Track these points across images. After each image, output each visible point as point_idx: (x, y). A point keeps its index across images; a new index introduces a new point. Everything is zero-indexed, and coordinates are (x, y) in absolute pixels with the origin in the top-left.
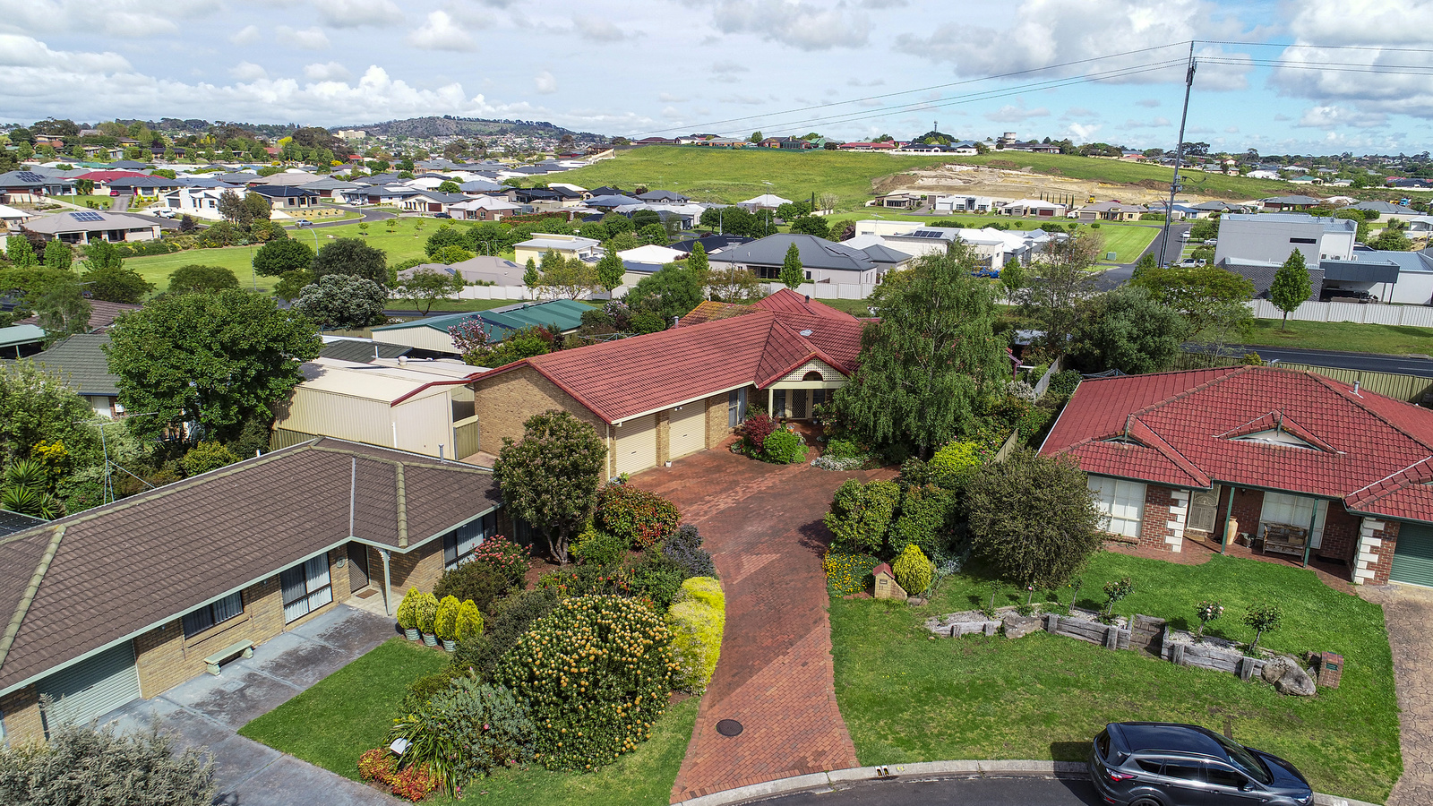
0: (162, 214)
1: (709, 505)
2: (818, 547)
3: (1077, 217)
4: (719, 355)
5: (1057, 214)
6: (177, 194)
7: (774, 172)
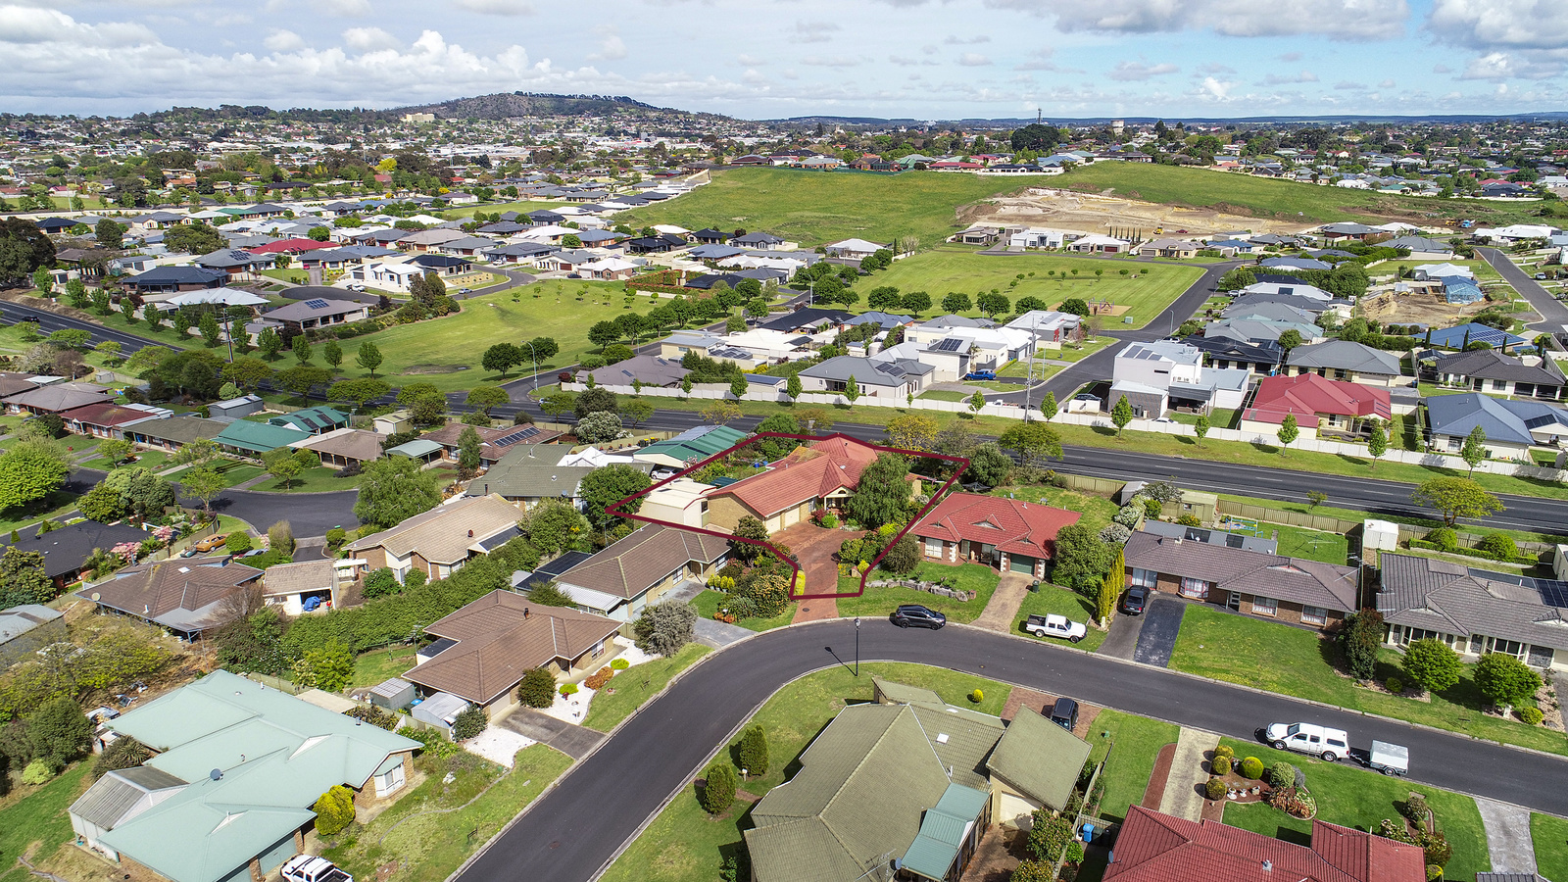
0: (354, 288)
1: (801, 545)
2: (836, 561)
3: (1138, 254)
5: (1121, 250)
6: (361, 268)
7: (864, 199)
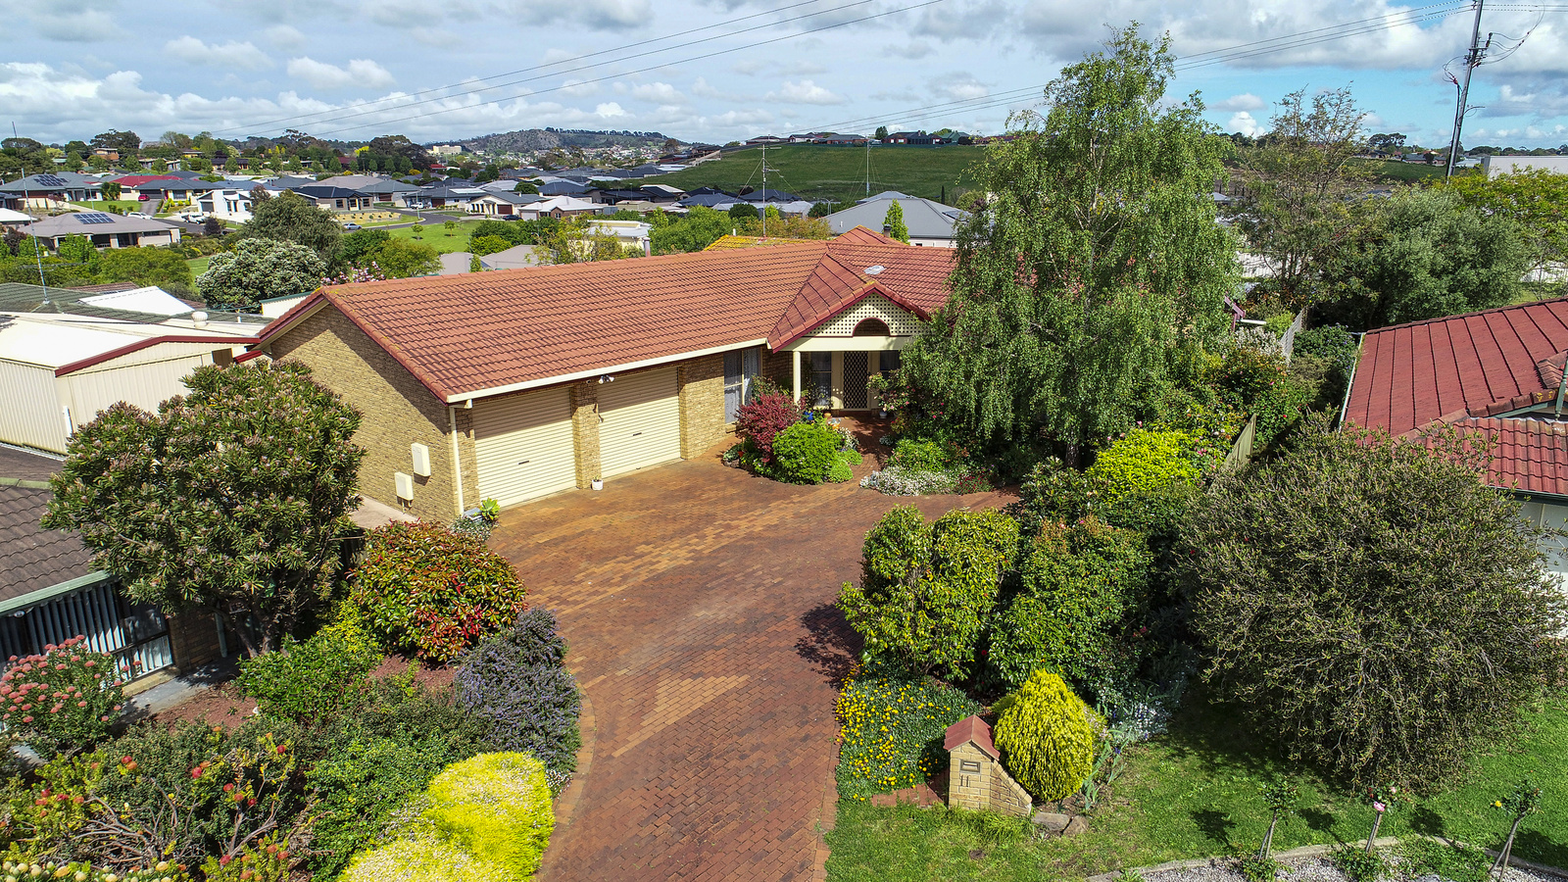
0: (191, 219)
1: (638, 562)
2: (838, 659)
4: (715, 297)
6: (209, 196)
7: (900, 170)
